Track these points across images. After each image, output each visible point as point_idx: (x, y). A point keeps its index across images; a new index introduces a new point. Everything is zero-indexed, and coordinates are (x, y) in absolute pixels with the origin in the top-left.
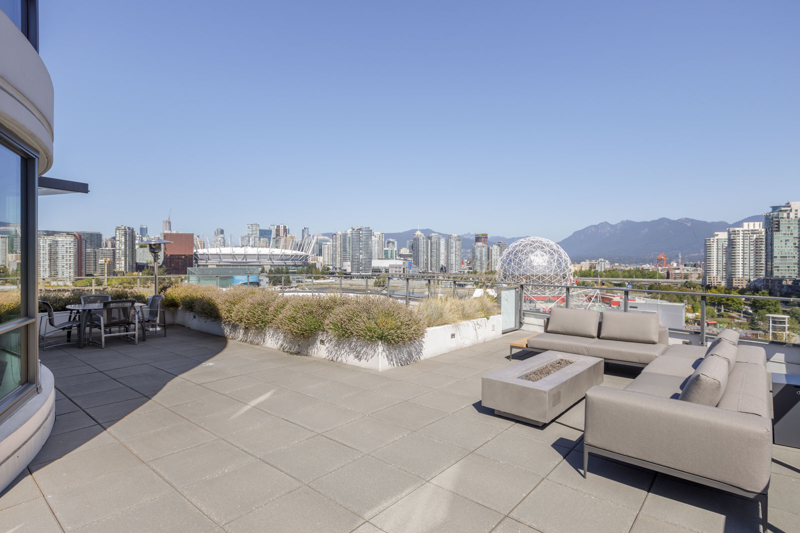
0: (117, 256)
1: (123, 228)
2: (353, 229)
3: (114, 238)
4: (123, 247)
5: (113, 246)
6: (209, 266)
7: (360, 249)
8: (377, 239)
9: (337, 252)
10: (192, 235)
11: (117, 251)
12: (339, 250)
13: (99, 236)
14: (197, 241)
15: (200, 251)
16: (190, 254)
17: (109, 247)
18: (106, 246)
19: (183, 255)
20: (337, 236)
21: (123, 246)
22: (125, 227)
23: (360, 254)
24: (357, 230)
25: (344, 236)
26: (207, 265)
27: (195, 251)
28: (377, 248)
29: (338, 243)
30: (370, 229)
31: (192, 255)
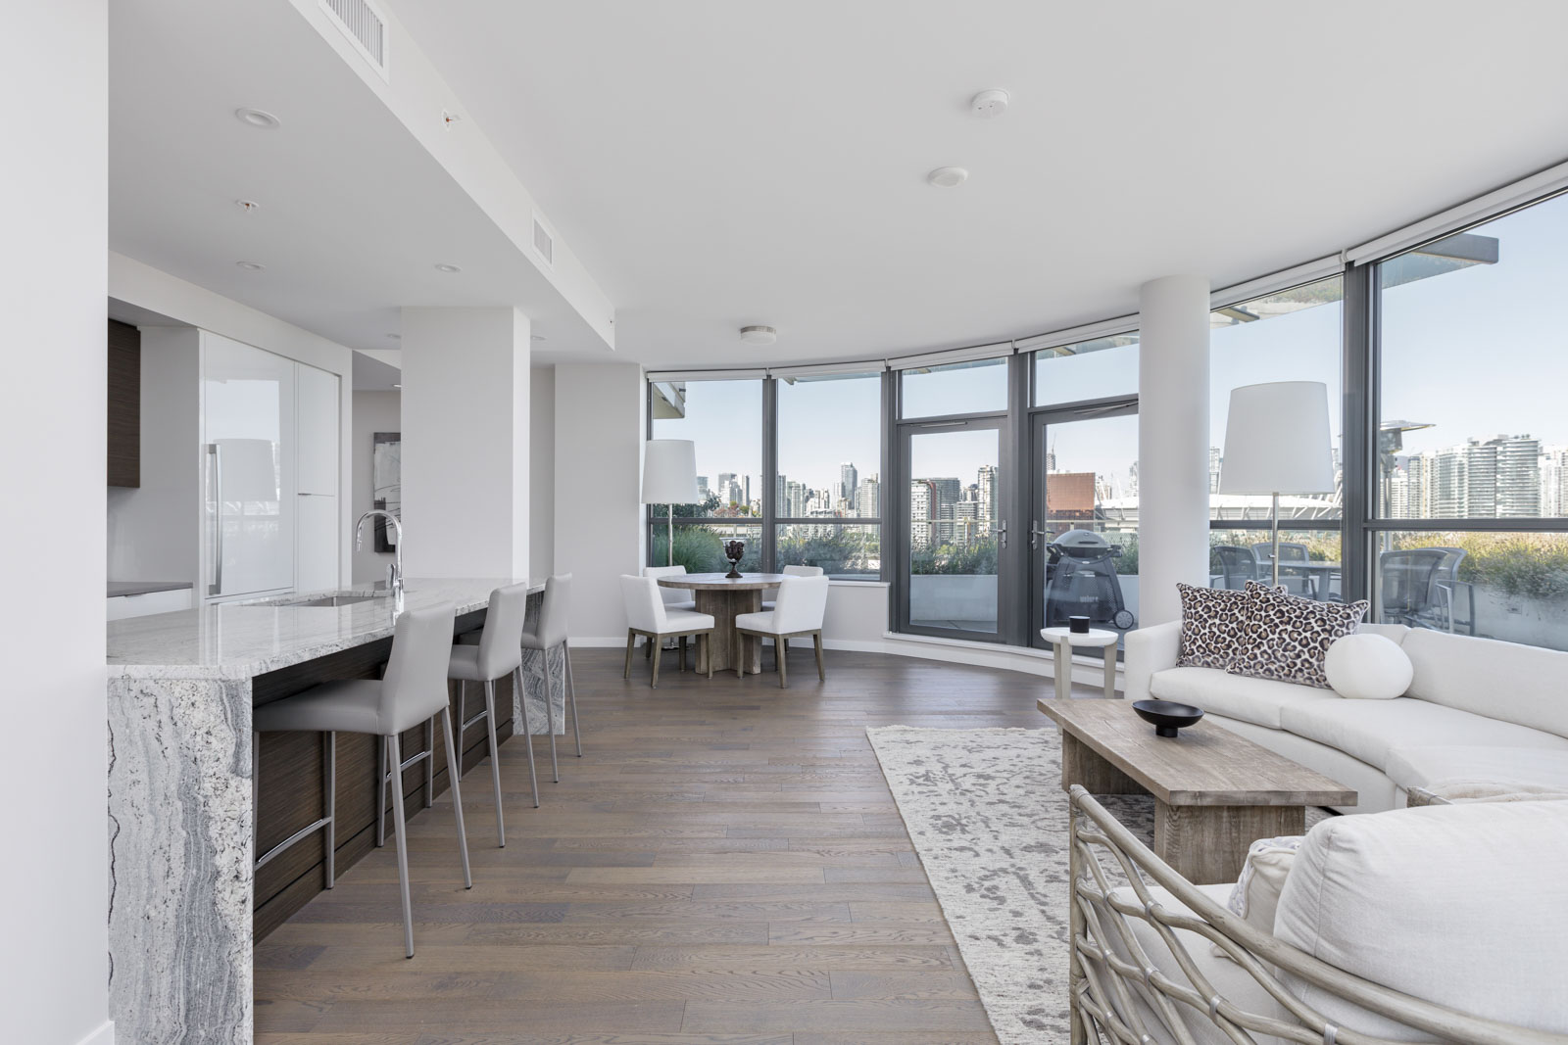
0: (980, 513)
1: (989, 469)
2: (1474, 443)
3: (975, 486)
4: (988, 500)
5: (975, 497)
6: (1122, 531)
7: (1496, 492)
8: (1554, 464)
9: (1422, 500)
10: (1093, 475)
11: (981, 506)
12: (1427, 494)
13: (956, 483)
14: (1100, 486)
15: (1106, 504)
16: (1090, 509)
17: (969, 500)
18: (966, 499)
19: (1077, 511)
20: (1423, 462)
21: (989, 497)
22: (991, 468)
23: (1497, 503)
24: (1488, 443)
25: (1446, 461)
26: (1119, 529)
27: (1096, 503)
28: (1553, 486)
29: (1426, 478)
30: (1532, 439)
31: (1092, 511)
